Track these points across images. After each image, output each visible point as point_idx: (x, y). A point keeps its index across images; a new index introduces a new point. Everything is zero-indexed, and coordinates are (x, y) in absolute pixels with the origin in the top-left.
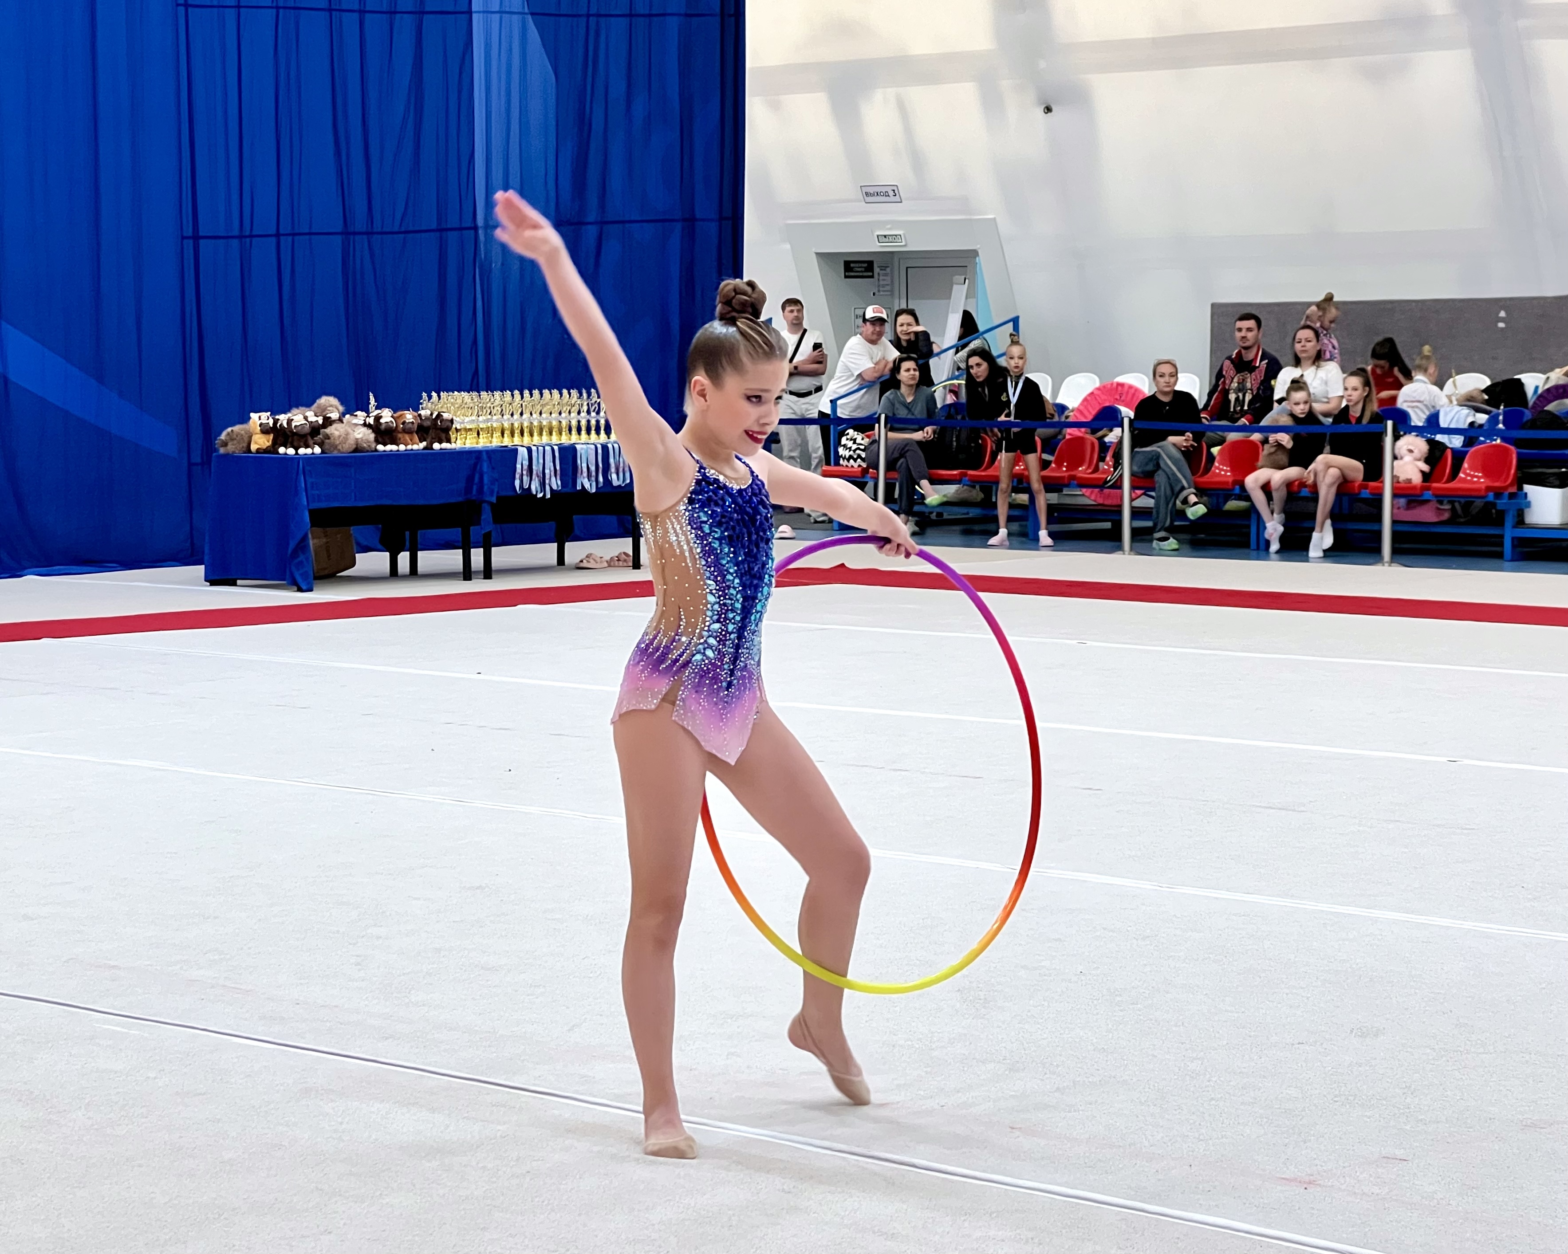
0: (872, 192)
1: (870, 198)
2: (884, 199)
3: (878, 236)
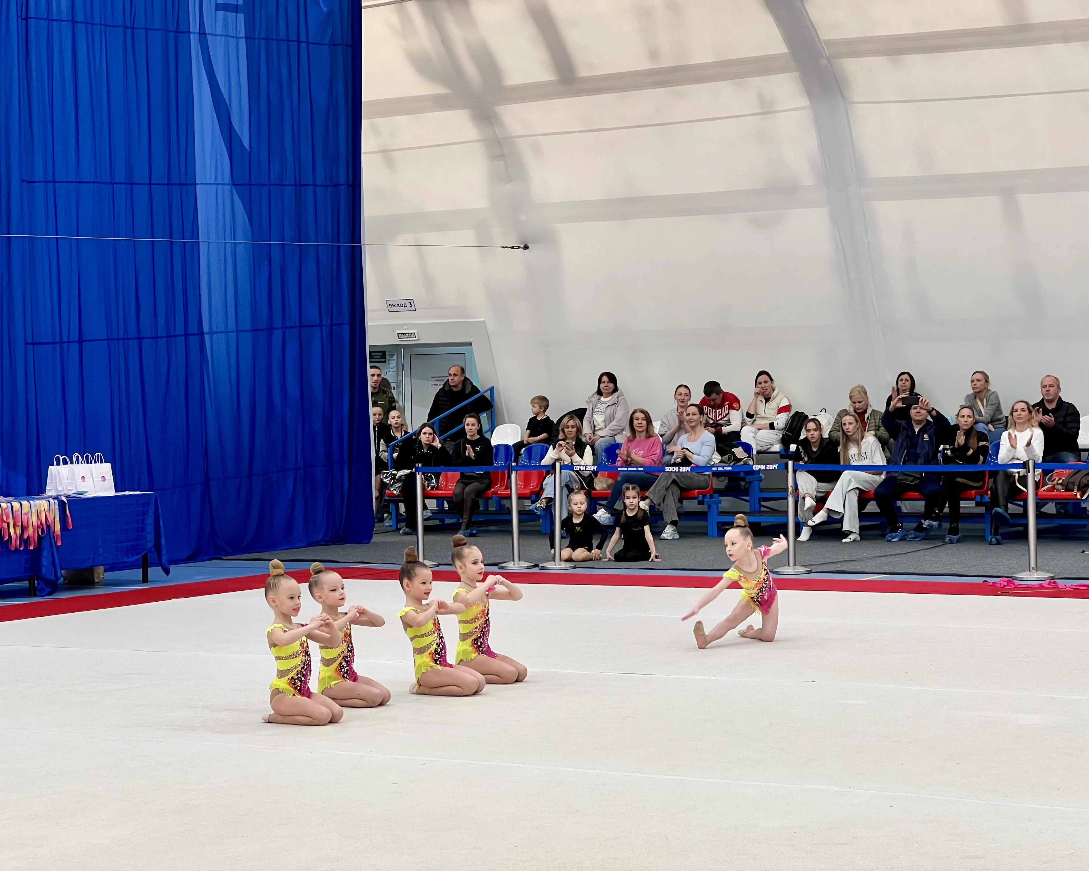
1: (393, 308)
2: (403, 309)
3: (398, 334)
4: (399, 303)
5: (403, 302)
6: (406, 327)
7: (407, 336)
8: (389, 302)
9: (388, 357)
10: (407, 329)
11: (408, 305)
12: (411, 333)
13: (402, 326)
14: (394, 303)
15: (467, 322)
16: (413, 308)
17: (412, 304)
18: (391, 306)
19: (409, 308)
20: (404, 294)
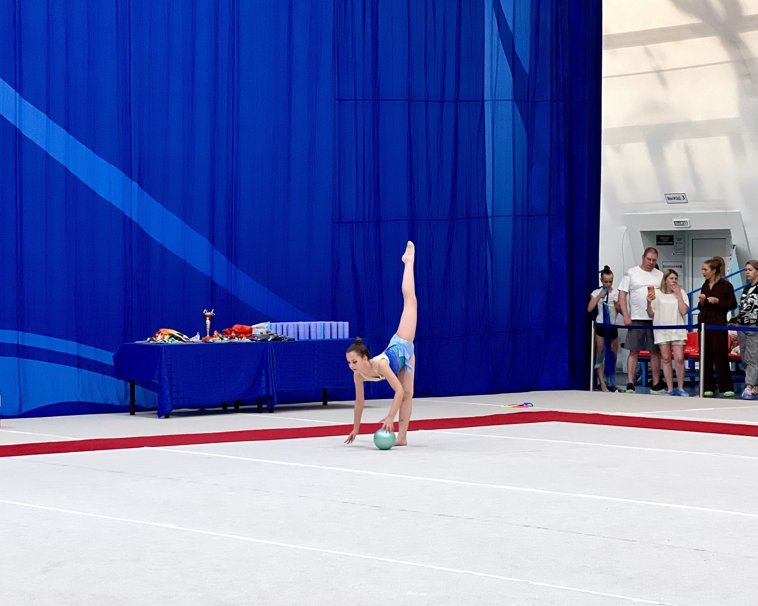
0: (671, 197)
1: (670, 200)
2: (678, 201)
3: (675, 222)
4: (675, 196)
5: (678, 196)
6: (680, 216)
7: (682, 224)
8: (668, 196)
9: (675, 241)
10: (681, 218)
11: (682, 198)
12: (685, 221)
13: (676, 215)
14: (671, 196)
15: (726, 213)
16: (685, 201)
17: (685, 197)
18: (669, 199)
19: (682, 201)
20: (679, 190)
